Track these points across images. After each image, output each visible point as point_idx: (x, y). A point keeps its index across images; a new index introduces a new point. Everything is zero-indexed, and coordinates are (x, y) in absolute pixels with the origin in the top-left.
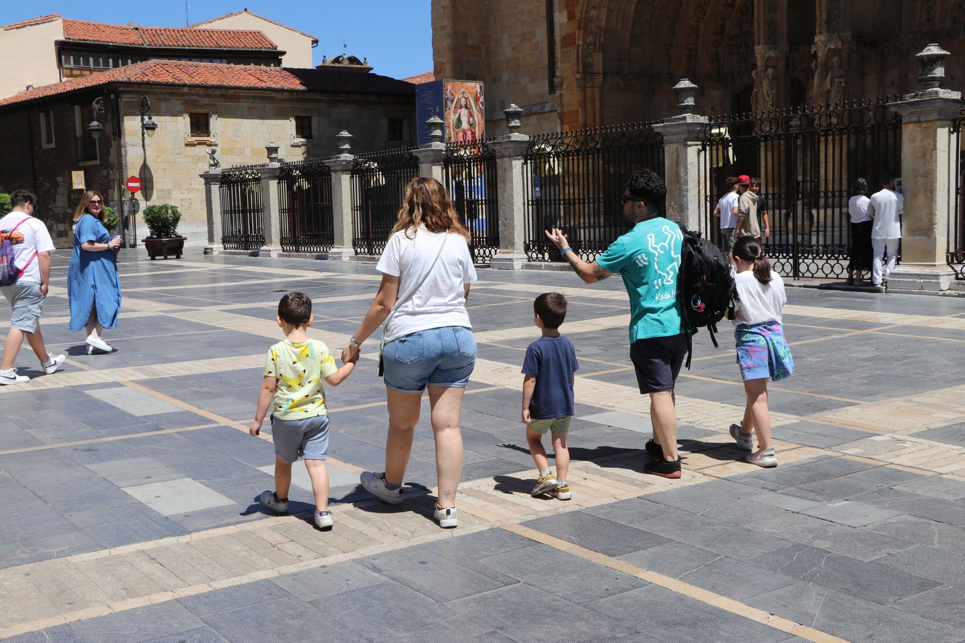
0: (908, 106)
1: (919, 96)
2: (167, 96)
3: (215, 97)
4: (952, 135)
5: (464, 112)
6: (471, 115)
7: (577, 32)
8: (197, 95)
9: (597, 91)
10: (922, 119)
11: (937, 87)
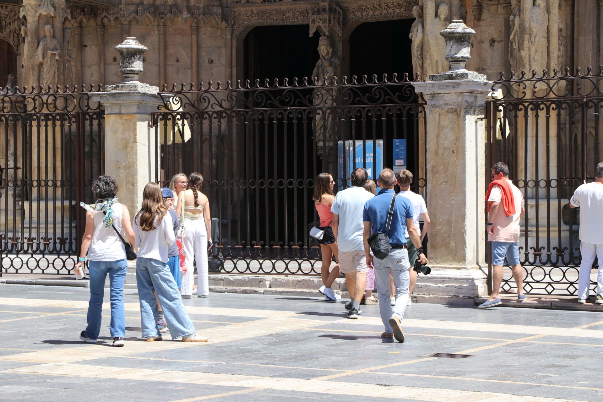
0: (109, 97)
1: (120, 87)
4: (151, 129)
10: (123, 111)
11: (137, 80)
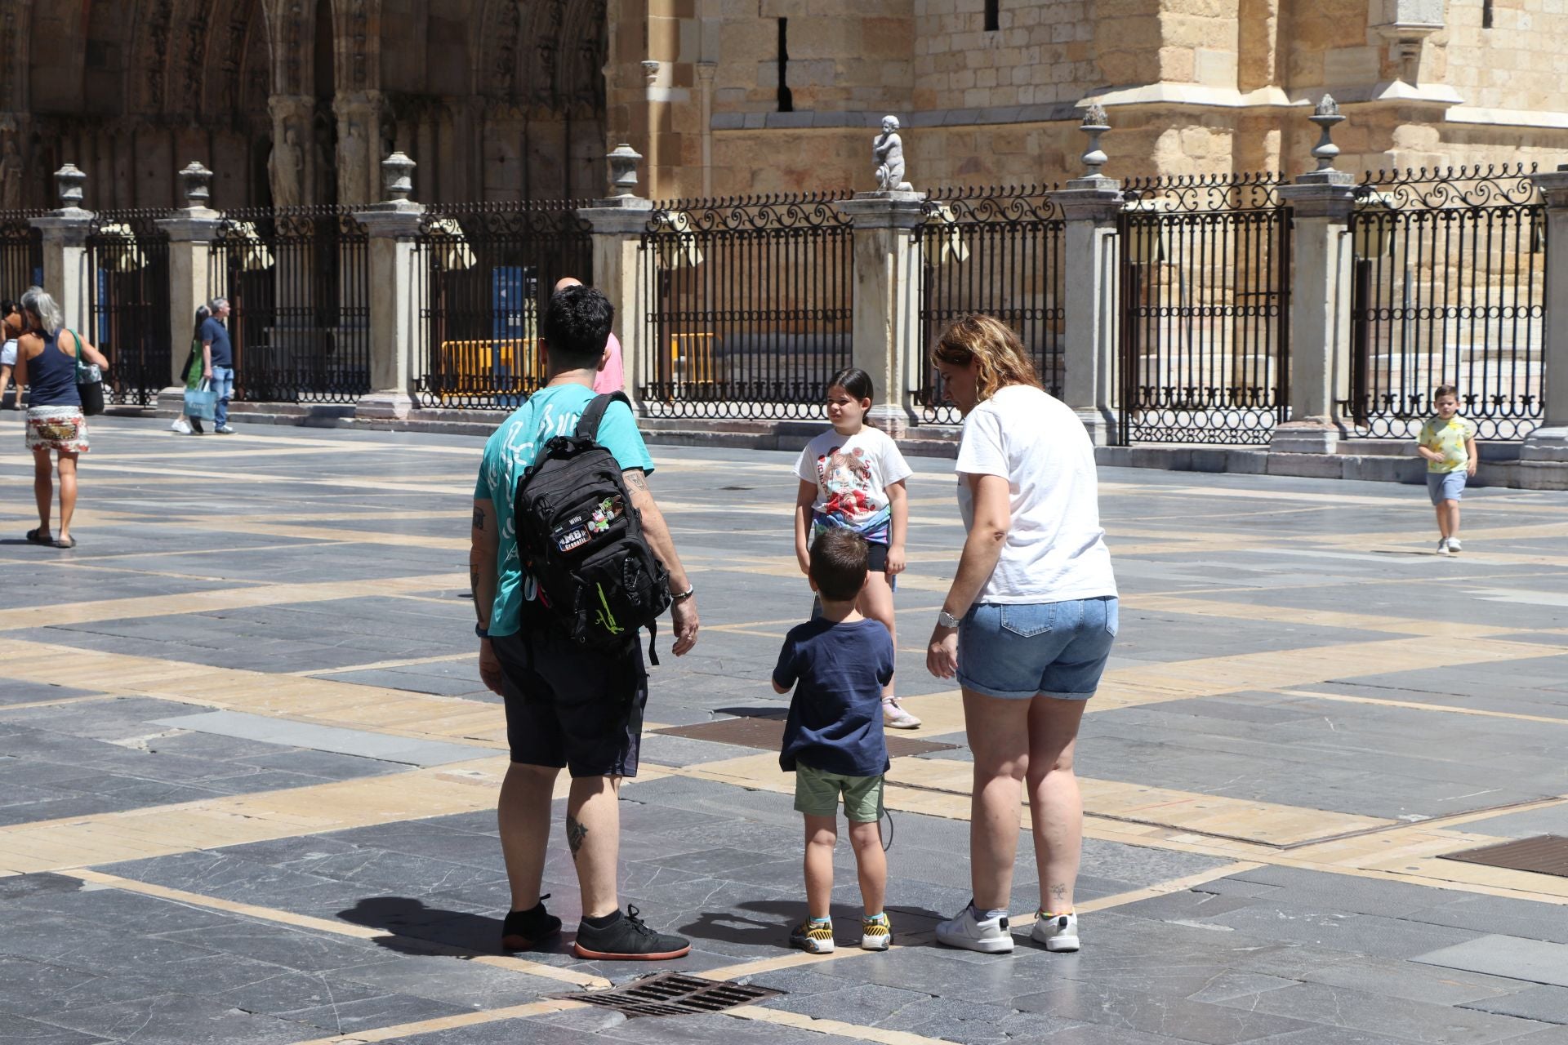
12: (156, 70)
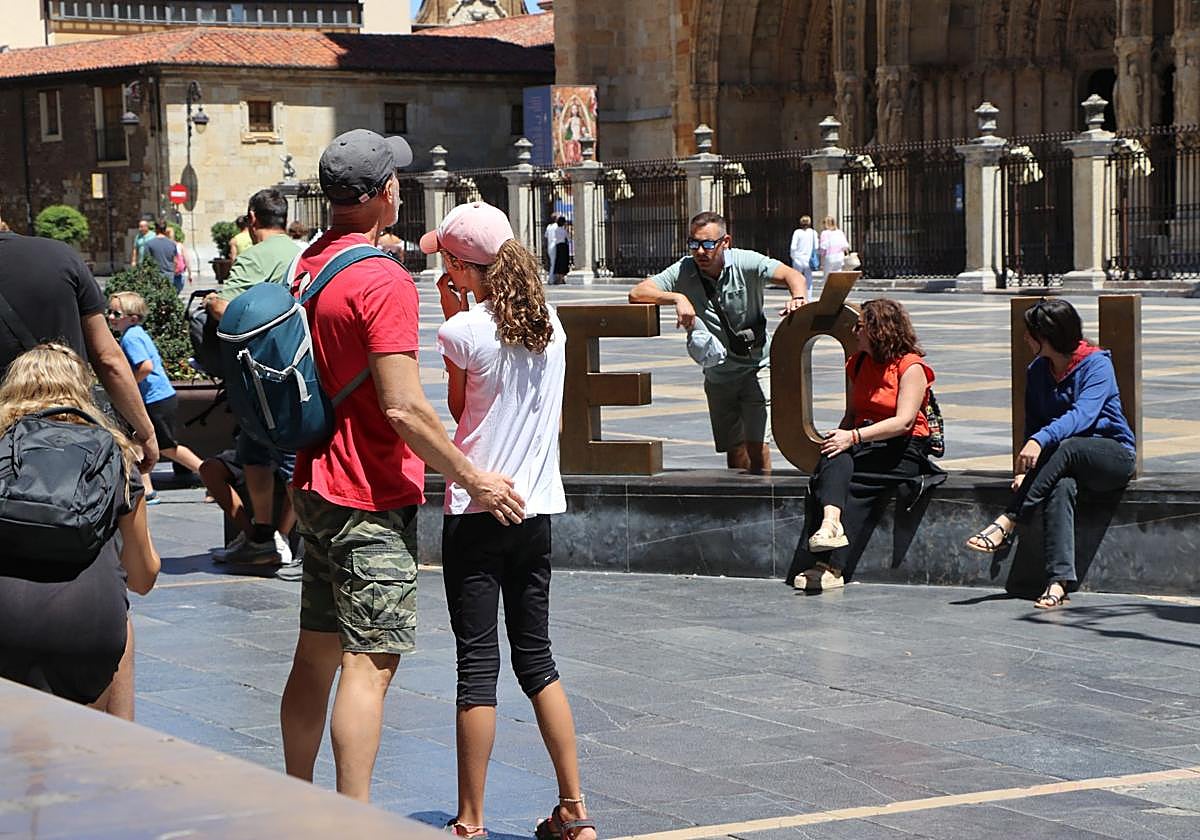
2: (220, 80)
3: (281, 80)
5: (575, 121)
6: (583, 124)
7: (691, 40)
8: (258, 77)
9: (712, 103)
12: (1001, 25)
